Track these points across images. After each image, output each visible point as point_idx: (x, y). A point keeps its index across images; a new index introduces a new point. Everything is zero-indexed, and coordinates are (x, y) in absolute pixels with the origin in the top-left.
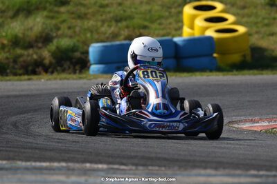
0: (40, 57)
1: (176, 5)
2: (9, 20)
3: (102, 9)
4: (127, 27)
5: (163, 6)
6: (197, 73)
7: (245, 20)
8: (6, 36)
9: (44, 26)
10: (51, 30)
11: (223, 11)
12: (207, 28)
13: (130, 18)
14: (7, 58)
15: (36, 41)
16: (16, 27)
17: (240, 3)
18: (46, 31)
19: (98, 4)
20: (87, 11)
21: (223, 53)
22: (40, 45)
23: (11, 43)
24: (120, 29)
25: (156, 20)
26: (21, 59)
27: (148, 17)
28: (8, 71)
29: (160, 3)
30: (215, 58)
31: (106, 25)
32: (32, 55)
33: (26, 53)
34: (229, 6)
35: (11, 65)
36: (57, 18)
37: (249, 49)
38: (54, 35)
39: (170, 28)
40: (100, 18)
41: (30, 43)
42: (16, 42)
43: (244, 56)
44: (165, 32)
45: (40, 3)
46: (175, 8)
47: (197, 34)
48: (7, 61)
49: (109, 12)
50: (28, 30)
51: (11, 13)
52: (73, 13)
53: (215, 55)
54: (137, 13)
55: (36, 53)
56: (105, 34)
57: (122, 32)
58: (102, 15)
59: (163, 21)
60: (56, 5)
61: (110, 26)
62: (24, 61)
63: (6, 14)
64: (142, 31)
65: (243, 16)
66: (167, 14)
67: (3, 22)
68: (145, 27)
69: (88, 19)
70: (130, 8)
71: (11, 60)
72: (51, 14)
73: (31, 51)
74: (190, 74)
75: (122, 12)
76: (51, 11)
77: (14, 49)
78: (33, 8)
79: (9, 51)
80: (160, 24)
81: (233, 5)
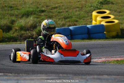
0: (32, 35)
1: (91, 11)
2: (19, 19)
3: (59, 14)
4: (69, 21)
5: (85, 12)
6: (93, 40)
7: (120, 17)
8: (18, 26)
9: (34, 21)
10: (37, 23)
11: (109, 14)
12: (102, 21)
13: (71, 17)
14: (18, 35)
15: (30, 28)
16: (22, 22)
17: (119, 10)
18: (35, 23)
19: (57, 12)
20: (52, 15)
21: (109, 32)
22: (32, 29)
23: (19, 29)
24: (66, 22)
25: (82, 18)
26: (24, 35)
27: (78, 17)
28: (18, 41)
29: (84, 11)
30: (105, 33)
31: (60, 20)
32: (28, 34)
33: (26, 33)
34: (113, 12)
35: (19, 38)
36: (40, 18)
37: (120, 30)
38: (38, 25)
39: (87, 21)
40: (58, 18)
41: (27, 28)
42: (22, 28)
43: (118, 33)
44: (85, 23)
45: (33, 12)
46: (90, 13)
47: (98, 23)
48: (18, 36)
49: (62, 15)
50: (27, 23)
51: (20, 16)
52: (46, 16)
53: (105, 32)
54: (74, 15)
55: (30, 33)
56: (60, 24)
57: (67, 23)
58: (59, 16)
59: (85, 18)
60: (40, 12)
61: (62, 21)
62: (25, 36)
63: (18, 16)
64: (75, 23)
65: (119, 16)
66: (87, 15)
67: (17, 20)
68: (77, 21)
69: (53, 18)
70: (71, 13)
71: (19, 36)
72: (37, 16)
73: (28, 32)
74: (90, 40)
75: (68, 15)
76: (37, 15)
77: (21, 31)
78: (30, 14)
79: (18, 32)
80: (84, 20)
81: (115, 11)
